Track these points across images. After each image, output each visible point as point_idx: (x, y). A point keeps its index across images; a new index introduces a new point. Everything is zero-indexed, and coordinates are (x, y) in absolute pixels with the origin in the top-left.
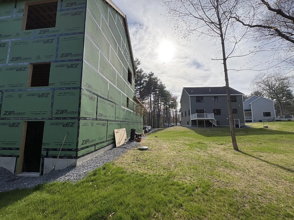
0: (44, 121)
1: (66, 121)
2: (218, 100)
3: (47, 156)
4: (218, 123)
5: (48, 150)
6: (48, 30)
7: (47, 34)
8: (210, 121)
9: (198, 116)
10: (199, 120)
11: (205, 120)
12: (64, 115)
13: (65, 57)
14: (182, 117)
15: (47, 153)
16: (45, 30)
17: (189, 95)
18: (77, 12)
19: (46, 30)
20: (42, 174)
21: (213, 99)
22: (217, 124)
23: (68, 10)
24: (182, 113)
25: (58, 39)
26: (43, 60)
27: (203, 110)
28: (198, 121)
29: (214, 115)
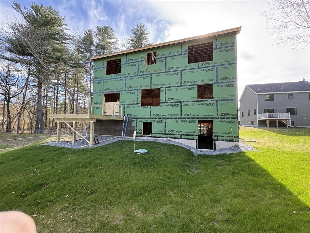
0: (213, 120)
1: (228, 120)
2: (293, 98)
3: (217, 140)
4: (293, 123)
5: (217, 136)
6: (208, 63)
7: (207, 65)
8: (283, 121)
9: (269, 116)
10: (270, 119)
11: (277, 120)
12: (227, 116)
13: (223, 80)
14: (243, 116)
15: (217, 138)
16: (205, 63)
17: (256, 93)
18: (230, 49)
19: (207, 63)
20: (215, 150)
21: (287, 97)
22: (291, 125)
23: (222, 48)
24: (243, 113)
25: (217, 68)
26: (207, 82)
27: (274, 109)
28: (269, 121)
29: (290, 114)
